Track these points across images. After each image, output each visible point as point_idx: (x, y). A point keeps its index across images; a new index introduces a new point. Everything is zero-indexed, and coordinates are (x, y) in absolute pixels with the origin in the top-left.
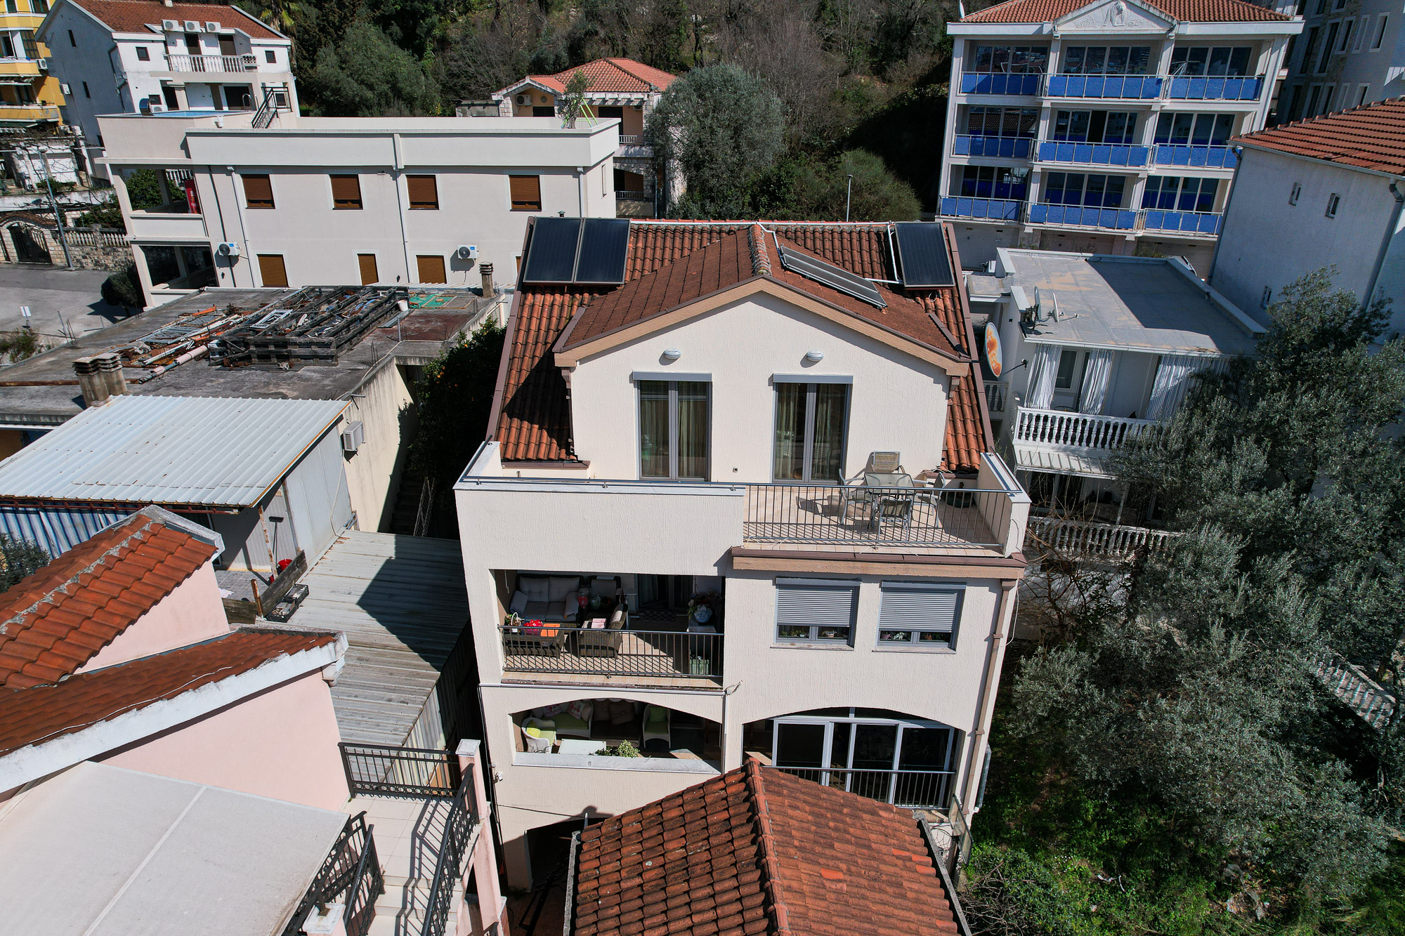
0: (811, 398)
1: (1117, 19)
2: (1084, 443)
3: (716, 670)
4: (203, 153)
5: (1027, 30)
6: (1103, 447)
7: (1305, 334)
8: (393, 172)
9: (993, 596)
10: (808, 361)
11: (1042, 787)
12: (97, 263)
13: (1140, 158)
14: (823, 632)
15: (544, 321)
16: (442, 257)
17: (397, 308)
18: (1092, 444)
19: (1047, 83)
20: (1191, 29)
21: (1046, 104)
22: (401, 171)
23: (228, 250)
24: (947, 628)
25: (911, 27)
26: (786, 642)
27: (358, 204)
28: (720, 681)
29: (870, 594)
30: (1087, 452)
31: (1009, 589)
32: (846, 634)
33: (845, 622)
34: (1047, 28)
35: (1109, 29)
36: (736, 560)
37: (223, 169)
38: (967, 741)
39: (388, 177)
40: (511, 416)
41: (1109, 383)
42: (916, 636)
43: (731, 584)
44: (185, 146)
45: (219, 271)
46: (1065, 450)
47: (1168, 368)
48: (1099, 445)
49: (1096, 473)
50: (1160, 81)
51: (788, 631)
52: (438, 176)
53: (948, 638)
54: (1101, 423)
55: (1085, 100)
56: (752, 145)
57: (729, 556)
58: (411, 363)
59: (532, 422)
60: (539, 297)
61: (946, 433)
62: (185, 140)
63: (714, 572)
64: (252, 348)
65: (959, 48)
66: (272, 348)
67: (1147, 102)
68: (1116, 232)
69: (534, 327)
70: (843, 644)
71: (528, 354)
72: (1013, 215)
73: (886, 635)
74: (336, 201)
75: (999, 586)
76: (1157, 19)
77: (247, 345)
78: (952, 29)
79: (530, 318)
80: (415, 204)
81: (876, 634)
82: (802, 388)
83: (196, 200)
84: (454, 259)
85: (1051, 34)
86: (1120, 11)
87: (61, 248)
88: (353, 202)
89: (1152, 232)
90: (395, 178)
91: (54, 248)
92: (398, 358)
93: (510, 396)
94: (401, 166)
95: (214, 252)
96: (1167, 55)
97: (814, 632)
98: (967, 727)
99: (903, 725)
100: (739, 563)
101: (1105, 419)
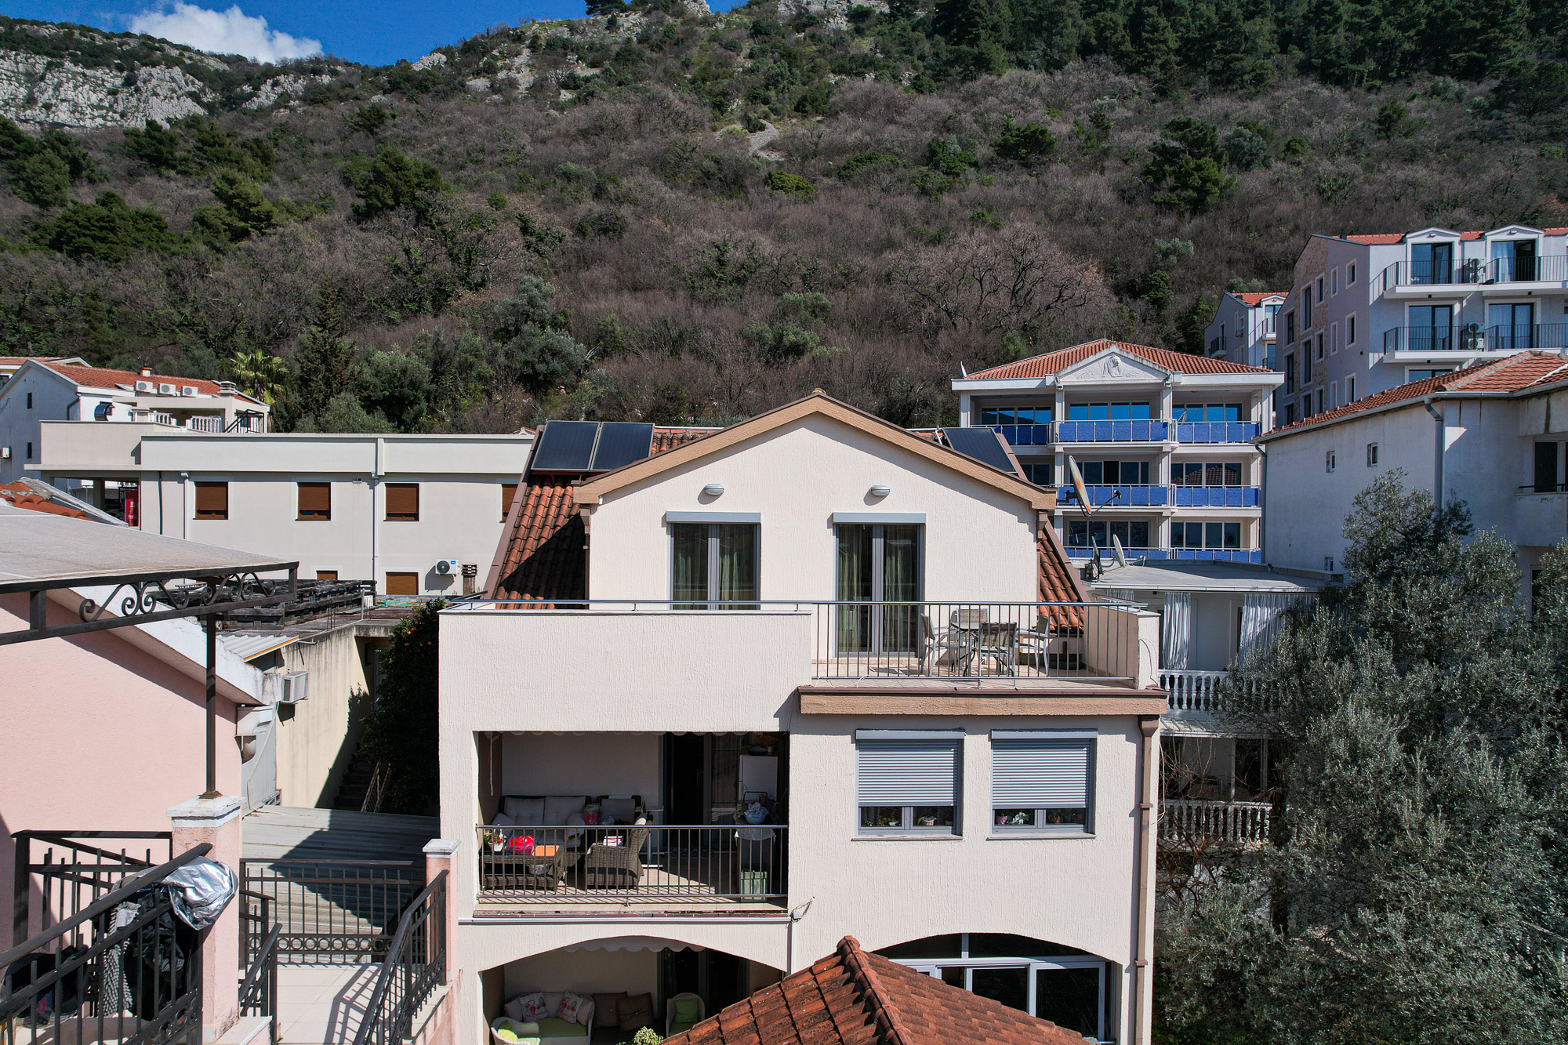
1: (1114, 371)
2: (1176, 705)
3: (778, 886)
4: (155, 458)
5: (1032, 384)
6: (1198, 707)
8: (370, 479)
9: (1132, 747)
10: (874, 496)
13: (1160, 497)
14: (923, 814)
15: (553, 509)
16: (416, 575)
17: (359, 602)
18: (1185, 706)
19: (1057, 430)
20: (1185, 380)
21: (1059, 449)
22: (380, 478)
24: (1078, 801)
26: (873, 832)
27: (326, 514)
28: (783, 902)
29: (977, 746)
30: (1180, 715)
31: (1152, 731)
32: (948, 817)
33: (947, 799)
34: (1049, 380)
35: (1108, 380)
36: (805, 699)
37: (176, 476)
38: (1126, 979)
39: (365, 485)
40: (509, 590)
41: (1192, 633)
42: (1040, 817)
43: (798, 744)
44: (137, 453)
47: (1252, 611)
48: (1193, 706)
50: (1165, 425)
51: (877, 816)
52: (423, 486)
53: (1081, 817)
54: (1190, 679)
55: (1096, 444)
57: (798, 694)
58: (374, 634)
62: (139, 446)
63: (773, 726)
65: (965, 403)
67: (1157, 444)
70: (946, 831)
73: (1003, 816)
74: (301, 512)
75: (1138, 727)
76: (1152, 370)
78: (956, 386)
80: (391, 516)
81: (989, 816)
82: (869, 530)
83: (136, 512)
84: (430, 576)
85: (1054, 386)
86: (1116, 364)
88: (320, 513)
90: (372, 487)
92: (359, 628)
93: (509, 572)
94: (381, 472)
96: (1167, 402)
97: (907, 816)
98: (1123, 959)
99: (1036, 965)
100: (809, 705)
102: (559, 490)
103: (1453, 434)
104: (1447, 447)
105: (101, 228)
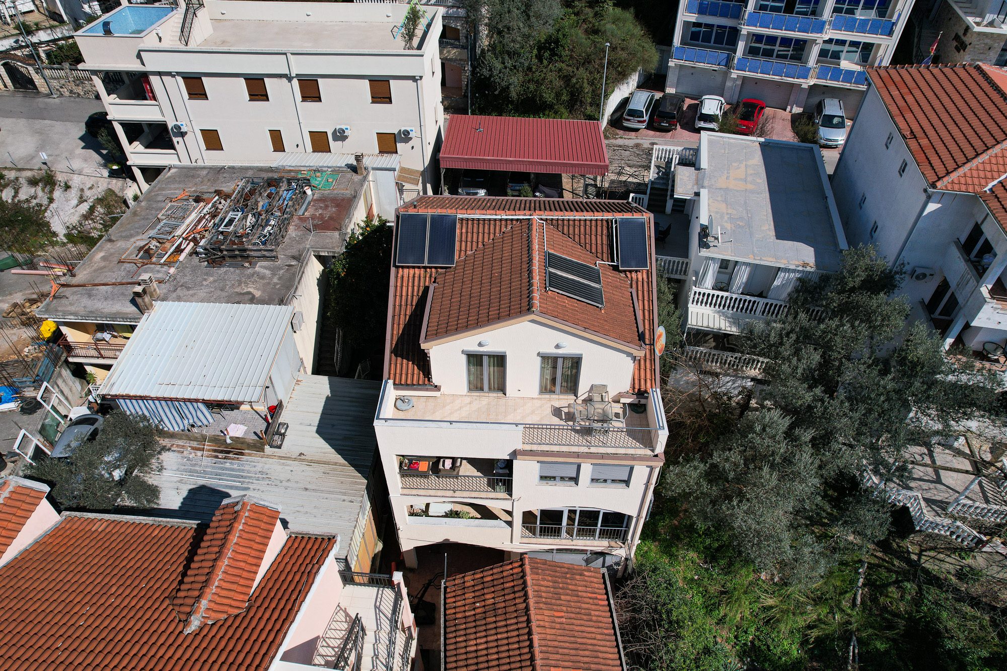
2: (730, 309)
3: (509, 490)
4: (153, 63)
6: (741, 311)
8: (287, 77)
9: (648, 471)
10: (558, 347)
11: (680, 512)
12: (71, 92)
13: (820, 28)
14: (564, 478)
15: (410, 289)
16: (326, 132)
17: (305, 193)
18: (735, 310)
22: (293, 77)
23: (180, 128)
24: (624, 478)
26: (544, 482)
27: (266, 98)
28: (511, 495)
30: (732, 314)
32: (575, 480)
33: (574, 476)
36: (518, 454)
37: (169, 74)
38: (634, 520)
39: (285, 80)
40: (396, 356)
41: (748, 279)
42: (609, 481)
43: (516, 462)
45: (175, 140)
46: (719, 312)
47: (783, 274)
48: (739, 310)
51: (545, 478)
52: (320, 82)
54: (741, 300)
57: (515, 453)
58: (323, 254)
59: (408, 360)
62: (139, 54)
63: (508, 458)
64: (225, 253)
66: (237, 253)
68: (796, 81)
69: (404, 294)
70: (572, 483)
71: (402, 313)
72: (724, 62)
73: (595, 480)
74: (250, 95)
77: (221, 251)
80: (305, 98)
81: (589, 480)
82: (555, 359)
83: (152, 92)
84: (334, 134)
87: (43, 80)
88: (262, 96)
89: (822, 82)
90: (290, 82)
91: (37, 80)
92: (314, 251)
93: (394, 342)
94: (293, 74)
95: (170, 128)
97: (558, 479)
98: (634, 514)
99: (603, 511)
100: (520, 458)
101: (744, 297)
102: (412, 271)
103: (932, 207)
104: (925, 213)
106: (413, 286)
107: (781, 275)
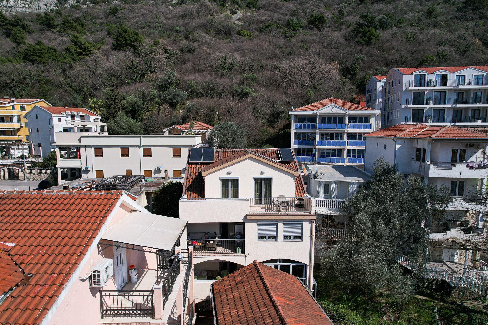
0: (263, 182)
1: (333, 110)
2: (333, 207)
3: (243, 250)
4: (84, 142)
5: (310, 113)
6: (338, 207)
7: (381, 172)
8: (139, 147)
9: (310, 225)
10: (262, 173)
11: (332, 295)
12: (34, 179)
13: (344, 144)
14: (270, 237)
15: (195, 171)
16: (151, 170)
17: (142, 181)
18: (336, 207)
19: (317, 126)
20: (351, 112)
21: (317, 131)
22: (141, 146)
23: (87, 169)
24: (300, 235)
25: (279, 114)
26: (261, 240)
27: (128, 155)
28: (244, 253)
29: (280, 225)
31: (313, 222)
32: (275, 238)
33: (275, 234)
34: (315, 112)
35: (331, 112)
36: (248, 217)
37: (90, 146)
38: (308, 267)
39: (137, 148)
40: (188, 191)
41: (337, 191)
42: (292, 237)
43: (247, 224)
44: (79, 140)
45: (83, 175)
46: (329, 209)
47: (352, 186)
49: (337, 214)
50: (346, 125)
51: (261, 237)
52: (152, 148)
53: (300, 237)
55: (327, 130)
56: (238, 143)
57: (246, 216)
58: (149, 192)
59: (193, 192)
60: (193, 166)
61: (295, 192)
62: (80, 139)
63: (242, 221)
64: (105, 187)
65: (293, 117)
66: (111, 187)
67: (343, 130)
68: (341, 164)
69: (192, 172)
70: (274, 240)
71: (191, 178)
72: (312, 161)
73: (285, 237)
74: (121, 155)
75: (311, 221)
76: (343, 110)
77: (104, 186)
78: (291, 113)
79: (191, 170)
80: (144, 156)
81: (283, 237)
82: (261, 180)
83: (80, 155)
84: (155, 171)
85: (316, 114)
86: (333, 108)
87: (23, 174)
88: (126, 155)
89: (351, 164)
90: (139, 149)
91: (21, 174)
92: (146, 190)
93: (187, 187)
94: (142, 145)
95: (83, 169)
96: (347, 119)
97: (267, 237)
98: (308, 264)
99: (292, 265)
100: (249, 218)
101: (338, 200)
102: (195, 166)
103: (398, 146)
104: (397, 149)
105: (38, 53)
106: (196, 170)
107: (351, 186)
